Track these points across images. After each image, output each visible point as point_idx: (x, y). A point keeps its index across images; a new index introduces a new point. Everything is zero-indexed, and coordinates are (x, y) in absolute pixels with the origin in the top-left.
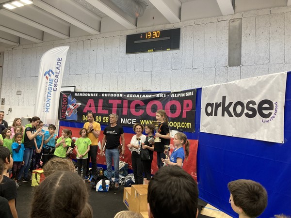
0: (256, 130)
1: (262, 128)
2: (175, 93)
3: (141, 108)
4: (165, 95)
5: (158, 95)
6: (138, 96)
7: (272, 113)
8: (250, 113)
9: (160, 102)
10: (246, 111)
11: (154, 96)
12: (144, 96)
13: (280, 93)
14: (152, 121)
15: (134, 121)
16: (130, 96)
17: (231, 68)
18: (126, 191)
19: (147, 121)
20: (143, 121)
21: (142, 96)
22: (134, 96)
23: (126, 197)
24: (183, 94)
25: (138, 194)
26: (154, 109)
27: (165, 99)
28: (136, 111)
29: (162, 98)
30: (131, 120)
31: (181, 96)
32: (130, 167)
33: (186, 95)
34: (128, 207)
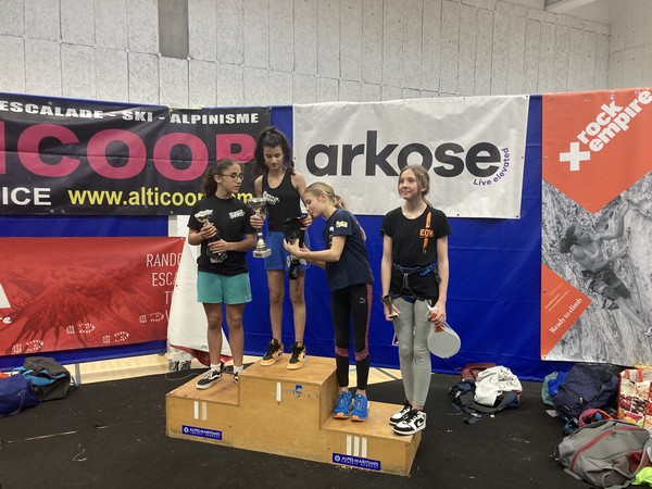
2: (181, 112)
3: (63, 150)
4: (150, 114)
5: (126, 114)
6: (46, 111)
7: (497, 168)
10: (436, 163)
11: (112, 114)
12: (71, 113)
13: (513, 132)
14: (114, 193)
15: (39, 195)
16: (9, 107)
17: (168, 59)
18: (193, 400)
19: (96, 193)
20: (77, 193)
21: (64, 112)
22: (28, 111)
23: (196, 417)
24: (211, 117)
25: (297, 387)
26: (118, 157)
27: (151, 128)
28: (43, 161)
29: (142, 125)
30: (27, 191)
31: (205, 122)
32: (36, 345)
33: (225, 119)
34: (220, 438)
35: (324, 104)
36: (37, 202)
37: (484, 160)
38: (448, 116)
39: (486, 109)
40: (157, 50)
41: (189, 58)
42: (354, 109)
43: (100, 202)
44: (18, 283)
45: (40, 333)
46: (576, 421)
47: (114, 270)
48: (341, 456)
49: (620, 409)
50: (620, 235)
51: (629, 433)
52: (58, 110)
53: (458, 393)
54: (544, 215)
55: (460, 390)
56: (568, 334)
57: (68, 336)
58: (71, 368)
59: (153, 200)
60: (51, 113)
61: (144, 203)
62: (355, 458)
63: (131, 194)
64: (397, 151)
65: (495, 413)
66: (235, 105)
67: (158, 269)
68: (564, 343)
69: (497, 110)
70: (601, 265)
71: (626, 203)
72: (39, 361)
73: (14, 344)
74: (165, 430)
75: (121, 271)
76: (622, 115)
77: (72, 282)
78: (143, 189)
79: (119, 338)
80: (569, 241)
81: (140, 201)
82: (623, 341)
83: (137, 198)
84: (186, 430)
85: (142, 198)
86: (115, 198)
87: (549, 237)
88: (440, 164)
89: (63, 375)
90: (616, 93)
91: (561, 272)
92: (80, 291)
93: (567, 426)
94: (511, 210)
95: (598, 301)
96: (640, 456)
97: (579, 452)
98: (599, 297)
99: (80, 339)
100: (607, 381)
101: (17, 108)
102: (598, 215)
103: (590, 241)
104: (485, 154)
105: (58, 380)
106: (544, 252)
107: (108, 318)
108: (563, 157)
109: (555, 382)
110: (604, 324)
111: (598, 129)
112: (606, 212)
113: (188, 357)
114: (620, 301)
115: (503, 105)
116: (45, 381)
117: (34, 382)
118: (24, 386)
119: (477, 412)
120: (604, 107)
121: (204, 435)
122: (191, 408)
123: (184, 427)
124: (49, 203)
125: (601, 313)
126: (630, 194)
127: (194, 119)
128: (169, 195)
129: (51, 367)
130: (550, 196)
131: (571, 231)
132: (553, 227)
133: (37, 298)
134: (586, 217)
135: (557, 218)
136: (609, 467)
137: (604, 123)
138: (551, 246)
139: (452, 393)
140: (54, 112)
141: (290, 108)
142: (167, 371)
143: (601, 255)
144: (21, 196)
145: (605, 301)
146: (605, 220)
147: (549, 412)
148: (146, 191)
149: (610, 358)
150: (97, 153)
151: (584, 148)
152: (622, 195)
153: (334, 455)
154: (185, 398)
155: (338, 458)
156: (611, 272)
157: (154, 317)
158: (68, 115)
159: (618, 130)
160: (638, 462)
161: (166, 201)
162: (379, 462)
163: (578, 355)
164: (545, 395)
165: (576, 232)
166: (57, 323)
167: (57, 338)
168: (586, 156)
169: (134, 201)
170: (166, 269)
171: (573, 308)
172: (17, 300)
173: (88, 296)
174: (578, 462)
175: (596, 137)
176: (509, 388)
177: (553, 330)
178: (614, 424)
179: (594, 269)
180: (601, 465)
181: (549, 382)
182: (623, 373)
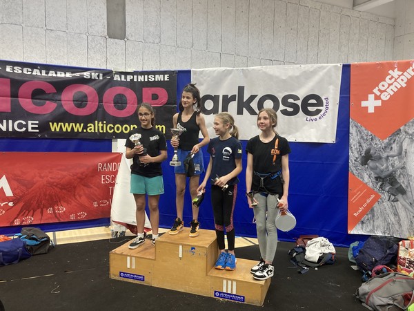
0: (297, 131)
1: (305, 128)
2: (121, 73)
3: (46, 97)
4: (101, 75)
5: (86, 75)
6: (36, 72)
7: (320, 111)
8: (290, 110)
9: (92, 89)
10: (282, 107)
11: (77, 75)
12: (52, 74)
13: (331, 87)
14: (78, 124)
15: (32, 125)
16: (13, 69)
17: (112, 40)
18: (127, 256)
19: (67, 124)
20: (55, 124)
21: (47, 73)
22: (25, 72)
23: (128, 266)
24: (139, 77)
25: (192, 248)
26: (81, 102)
27: (101, 83)
28: (34, 103)
29: (96, 82)
30: (24, 123)
31: (135, 80)
32: (29, 220)
33: (148, 78)
34: (144, 280)
35: (211, 69)
36: (30, 130)
37: (313, 105)
38: (290, 77)
39: (314, 72)
40: (106, 33)
41: (126, 39)
42: (230, 72)
43: (69, 130)
44: (17, 180)
45: (32, 212)
46: (370, 273)
47: (78, 174)
48: (220, 293)
49: (399, 265)
50: (400, 154)
51: (404, 281)
52: (44, 72)
53: (295, 254)
54: (351, 141)
55: (296, 252)
56: (366, 217)
57: (49, 215)
58: (50, 235)
59: (103, 129)
60: (39, 74)
61: (96, 131)
62: (228, 294)
63: (89, 125)
64: (257, 99)
65: (318, 267)
66: (154, 69)
67: (105, 173)
68: (363, 223)
69: (321, 74)
70: (387, 173)
71: (404, 133)
72: (30, 230)
73: (15, 219)
74: (109, 274)
75: (82, 174)
76: (402, 77)
77: (52, 180)
78: (96, 122)
79: (80, 216)
80: (367, 158)
81: (95, 130)
82: (401, 222)
83: (93, 127)
84: (122, 275)
85: (95, 128)
86: (78, 128)
87: (354, 155)
88: (284, 108)
89: (46, 239)
90: (398, 63)
91: (361, 177)
92: (56, 186)
93: (364, 276)
94: (330, 138)
95: (385, 196)
96: (411, 295)
97: (371, 293)
98: (386, 194)
99: (56, 217)
100: (390, 248)
101: (18, 70)
102: (386, 141)
103: (380, 158)
104: (313, 101)
105: (42, 242)
106: (350, 164)
107: (73, 203)
108: (364, 104)
109: (357, 248)
110: (389, 211)
111: (386, 86)
112: (391, 139)
113: (124, 228)
114: (399, 196)
115: (325, 70)
116: (34, 242)
117: (27, 243)
118: (22, 245)
119: (306, 266)
120: (390, 72)
121: (133, 278)
122: (125, 261)
123: (120, 273)
124: (38, 131)
125: (387, 204)
126: (407, 127)
127: (129, 78)
128: (112, 126)
129: (38, 233)
130: (355, 128)
131: (368, 152)
132: (357, 149)
133: (30, 190)
134: (378, 142)
135: (359, 143)
136: (391, 302)
137: (390, 82)
138: (355, 161)
139: (291, 254)
140: (41, 73)
141: (189, 72)
142: (110, 237)
143: (387, 167)
144: (20, 126)
145: (390, 197)
146: (390, 144)
147: (353, 267)
148: (98, 123)
149: (393, 233)
150: (67, 99)
151: (377, 98)
152: (402, 128)
153: (215, 292)
154: (121, 254)
155: (217, 294)
156: (394, 178)
157: (103, 203)
158: (50, 75)
159: (399, 87)
160: (410, 300)
161: (110, 130)
162: (244, 297)
163: (372, 231)
164: (350, 256)
165: (372, 151)
166: (42, 206)
167: (42, 215)
168: (379, 103)
169: (90, 129)
170: (110, 173)
171: (369, 201)
172: (18, 191)
173: (61, 189)
174: (371, 299)
175: (385, 91)
176: (327, 251)
177: (356, 215)
178: (395, 275)
179: (383, 175)
180: (385, 301)
181: (353, 247)
182: (401, 243)
